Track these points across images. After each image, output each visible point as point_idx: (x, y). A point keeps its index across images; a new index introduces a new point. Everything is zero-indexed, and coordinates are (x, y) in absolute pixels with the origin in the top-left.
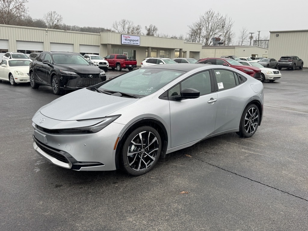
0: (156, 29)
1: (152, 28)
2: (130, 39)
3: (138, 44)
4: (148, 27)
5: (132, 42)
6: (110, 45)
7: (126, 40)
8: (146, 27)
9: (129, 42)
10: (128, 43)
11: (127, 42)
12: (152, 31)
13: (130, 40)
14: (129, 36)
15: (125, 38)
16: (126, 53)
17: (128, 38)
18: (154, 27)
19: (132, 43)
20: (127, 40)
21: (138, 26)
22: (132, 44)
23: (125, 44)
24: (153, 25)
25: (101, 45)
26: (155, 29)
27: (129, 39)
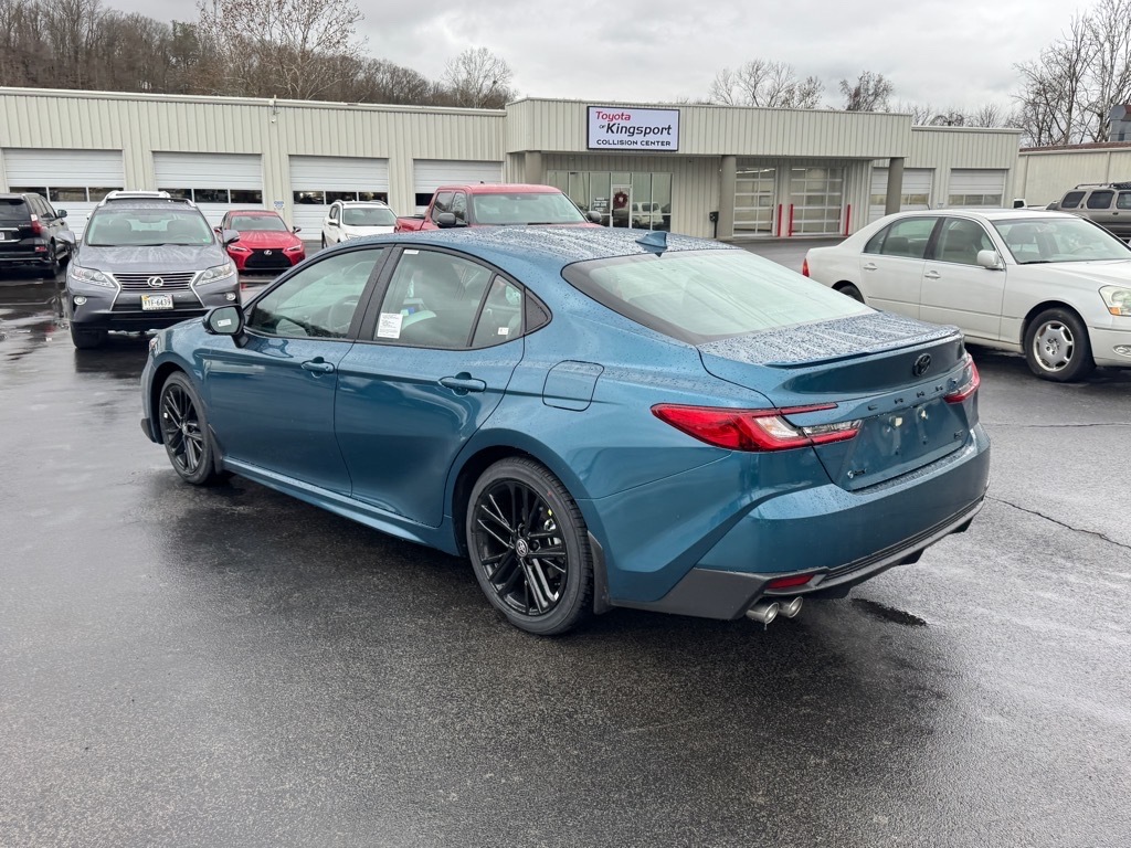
0: (886, 89)
1: (872, 84)
2: (628, 124)
3: (668, 143)
4: (853, 85)
5: (638, 138)
6: (537, 156)
7: (609, 128)
8: (844, 83)
9: (624, 137)
10: (622, 142)
11: (616, 140)
12: (871, 98)
13: (628, 130)
14: (626, 112)
15: (606, 123)
16: (628, 186)
17: (620, 121)
18: (880, 81)
19: (639, 142)
20: (614, 129)
21: (810, 81)
22: (639, 146)
23: (607, 146)
24: (875, 73)
25: (509, 157)
26: (881, 91)
27: (623, 123)
